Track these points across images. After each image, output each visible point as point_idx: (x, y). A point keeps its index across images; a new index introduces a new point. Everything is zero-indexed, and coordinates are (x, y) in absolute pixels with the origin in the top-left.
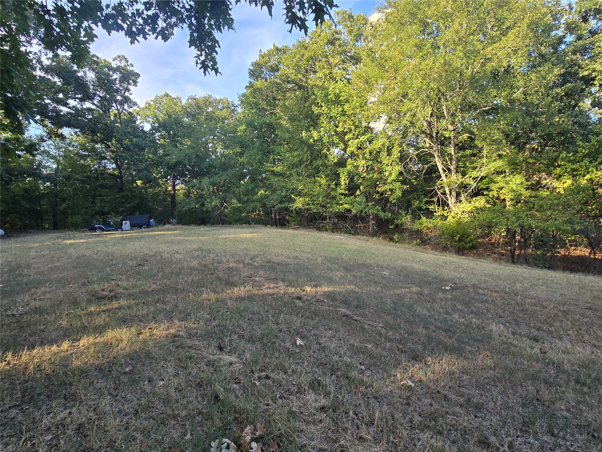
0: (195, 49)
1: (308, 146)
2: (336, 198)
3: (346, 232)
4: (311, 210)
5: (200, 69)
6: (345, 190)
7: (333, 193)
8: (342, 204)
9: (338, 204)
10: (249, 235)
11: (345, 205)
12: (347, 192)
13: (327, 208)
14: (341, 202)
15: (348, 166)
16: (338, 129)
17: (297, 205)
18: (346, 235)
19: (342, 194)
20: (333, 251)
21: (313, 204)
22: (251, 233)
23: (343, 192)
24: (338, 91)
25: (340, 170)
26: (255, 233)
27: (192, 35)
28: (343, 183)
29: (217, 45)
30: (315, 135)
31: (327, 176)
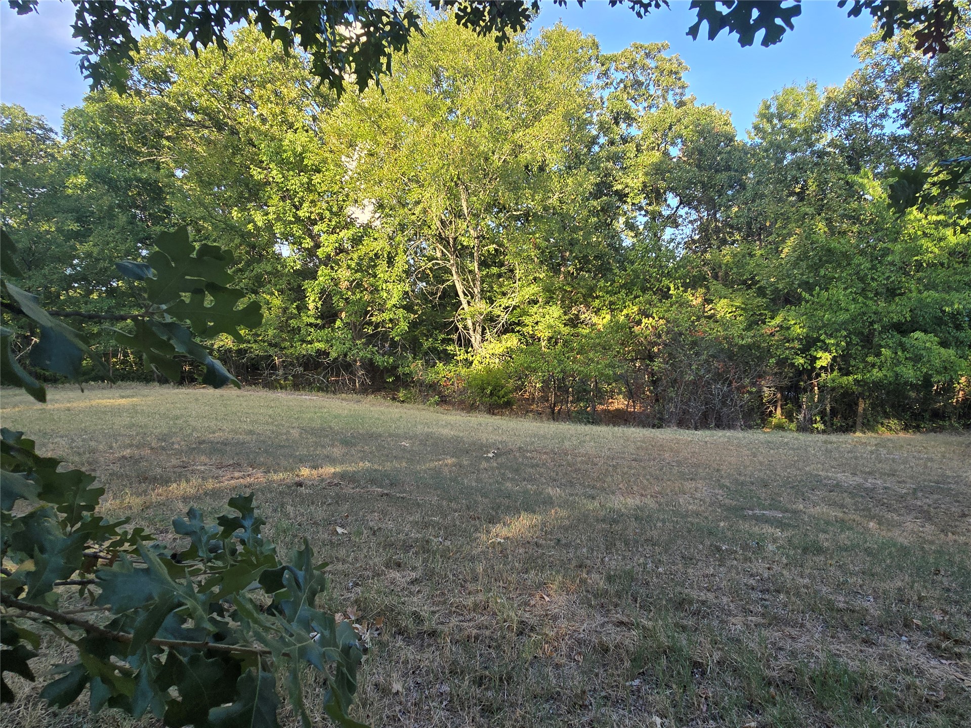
0: (82, 41)
1: (242, 236)
2: (300, 331)
3: (320, 389)
4: (251, 352)
5: (86, 77)
6: (316, 319)
7: (293, 323)
8: (310, 342)
9: (303, 341)
10: (123, 401)
11: (316, 344)
12: (319, 321)
13: (282, 349)
14: (309, 338)
15: (321, 279)
16: (301, 213)
17: (222, 343)
18: (320, 394)
19: (311, 325)
20: (311, 419)
21: (255, 341)
22: (123, 397)
23: (312, 320)
24: (299, 149)
25: (307, 284)
26: (133, 396)
27: (80, 16)
28: (311, 306)
29: (131, 45)
30: (259, 219)
31: (281, 291)
